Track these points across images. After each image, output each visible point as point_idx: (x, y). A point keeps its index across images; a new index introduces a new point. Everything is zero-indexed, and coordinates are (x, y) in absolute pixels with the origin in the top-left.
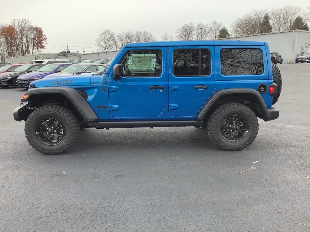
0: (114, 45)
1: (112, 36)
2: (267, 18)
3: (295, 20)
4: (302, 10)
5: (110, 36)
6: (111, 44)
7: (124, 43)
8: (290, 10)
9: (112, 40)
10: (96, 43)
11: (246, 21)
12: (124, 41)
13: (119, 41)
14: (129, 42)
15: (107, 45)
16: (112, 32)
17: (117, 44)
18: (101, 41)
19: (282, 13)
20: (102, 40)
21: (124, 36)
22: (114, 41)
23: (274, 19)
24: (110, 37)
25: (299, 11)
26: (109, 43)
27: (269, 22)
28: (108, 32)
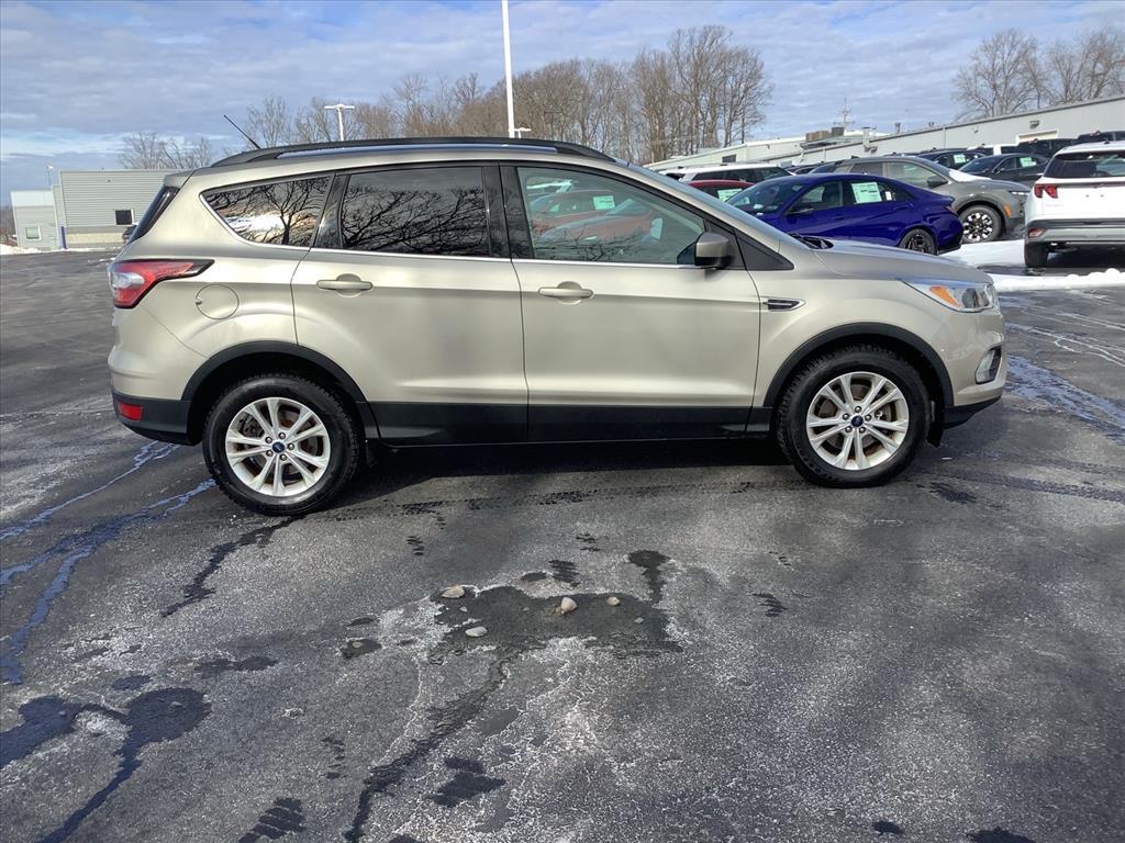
0: (1030, 90)
1: (1024, 54)
5: (1015, 55)
6: (1018, 87)
7: (1075, 78)
9: (1025, 70)
10: (957, 89)
12: (1076, 70)
13: (1054, 73)
14: (1098, 71)
15: (1001, 93)
16: (1025, 39)
17: (1045, 84)
18: (979, 78)
20: (979, 74)
21: (1076, 49)
22: (1029, 75)
24: (1017, 61)
26: (1011, 85)
28: (1011, 38)
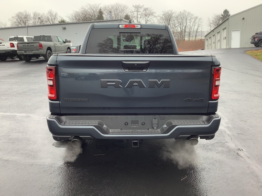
2: (101, 13)
3: (124, 16)
4: (128, 9)
8: (120, 8)
11: (82, 14)
19: (113, 10)
23: (107, 14)
25: (127, 9)
27: (103, 17)
